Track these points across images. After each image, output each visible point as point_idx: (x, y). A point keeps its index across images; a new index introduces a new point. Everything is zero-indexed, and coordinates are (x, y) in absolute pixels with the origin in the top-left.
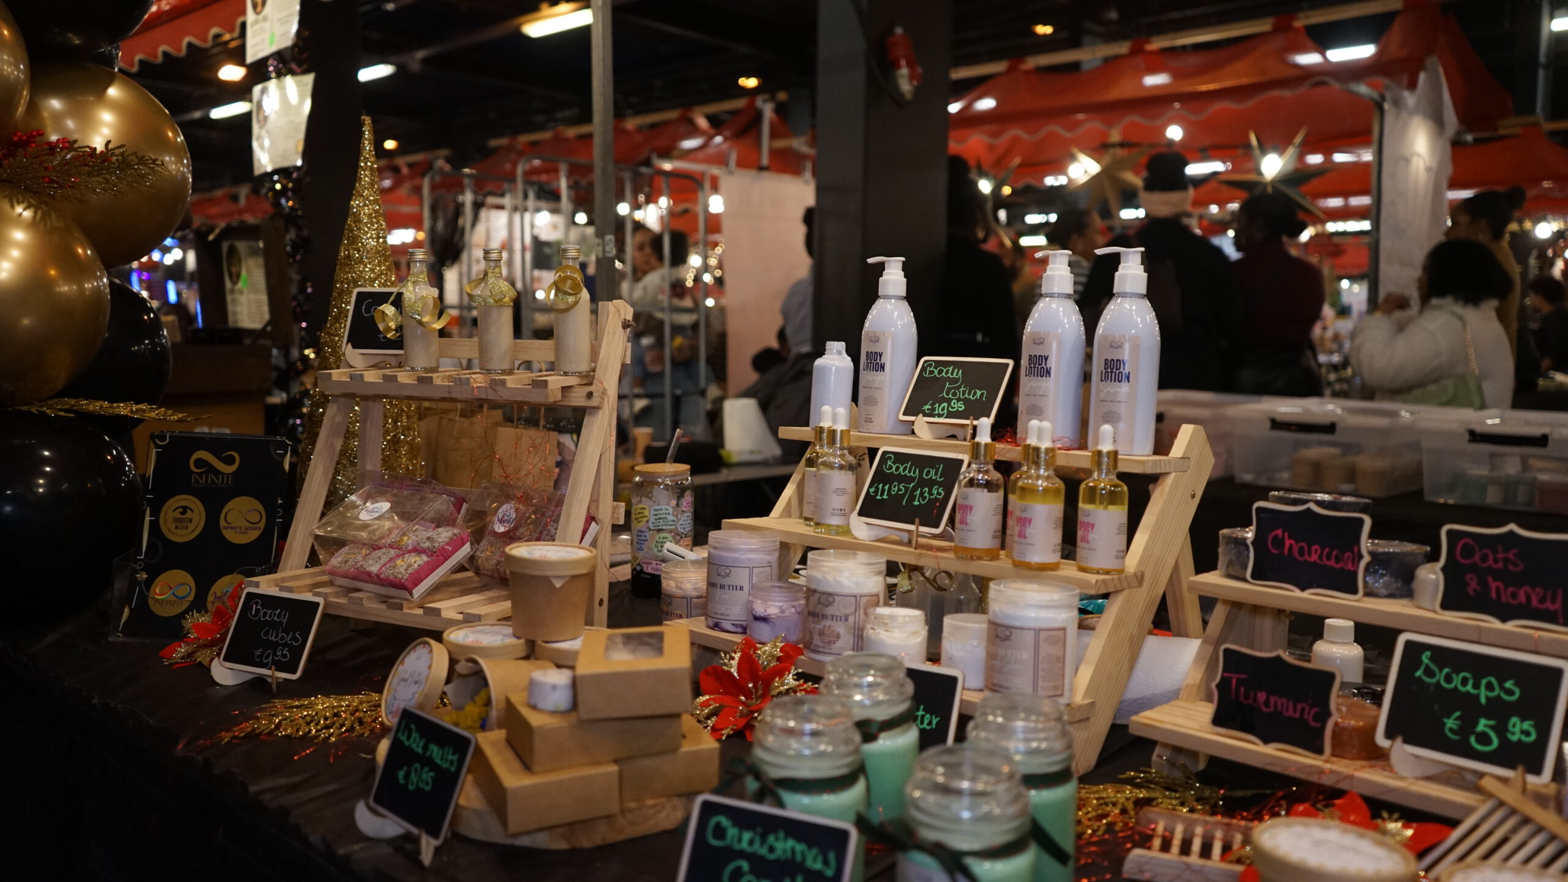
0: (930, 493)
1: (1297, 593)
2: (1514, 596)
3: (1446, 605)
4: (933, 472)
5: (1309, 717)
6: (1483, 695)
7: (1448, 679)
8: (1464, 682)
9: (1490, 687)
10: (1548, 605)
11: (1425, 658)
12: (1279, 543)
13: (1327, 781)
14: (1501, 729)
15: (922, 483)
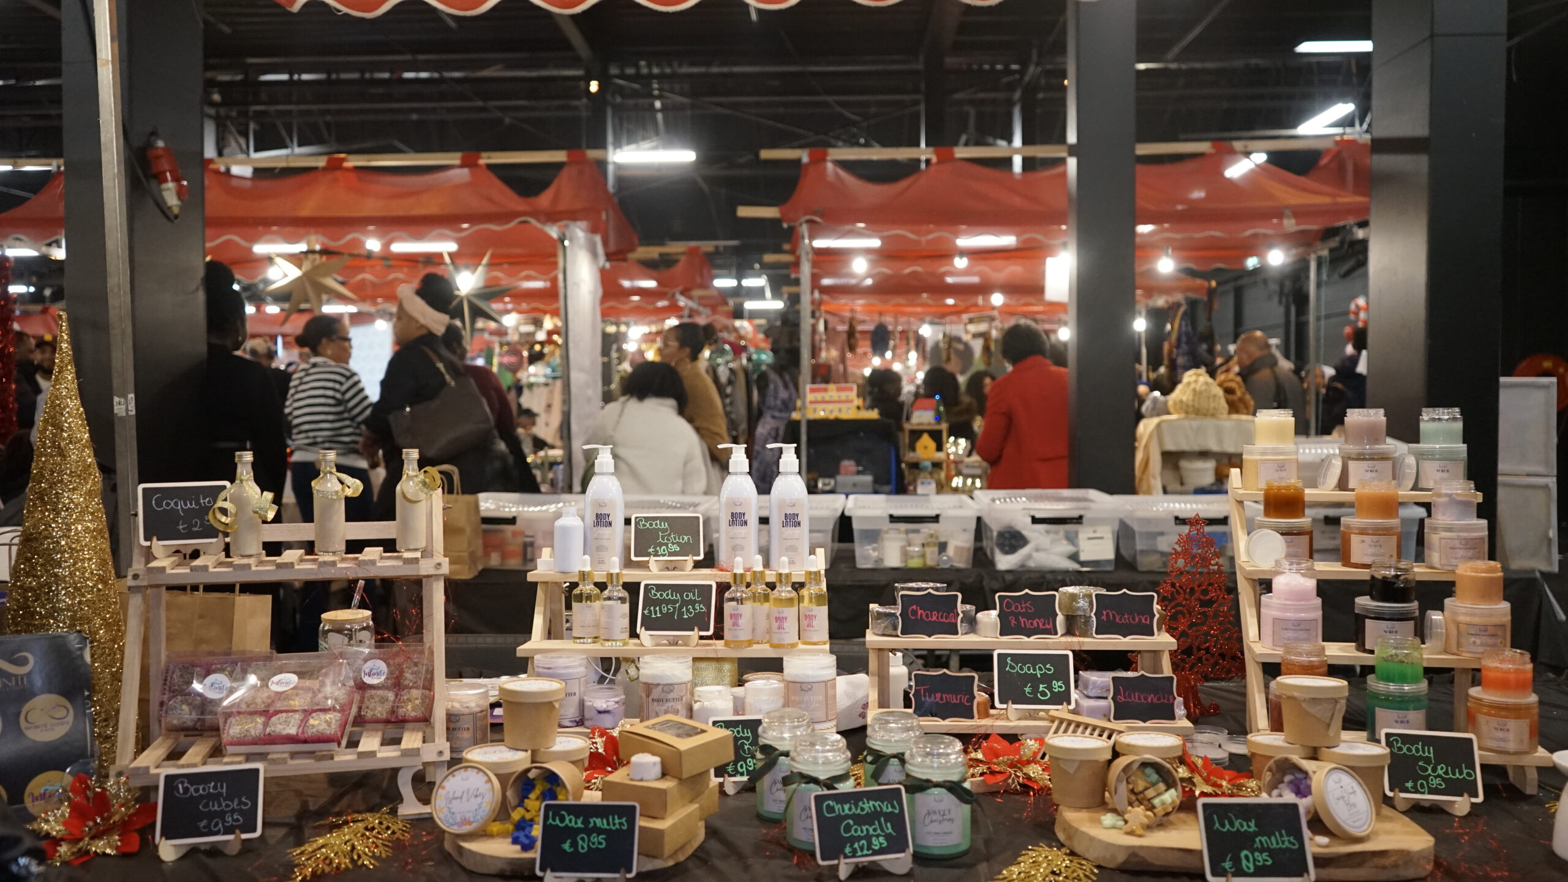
0: (694, 609)
1: (927, 639)
2: (1032, 624)
3: (1002, 634)
4: (691, 595)
5: (964, 701)
6: (1038, 673)
7: (1022, 669)
8: (1029, 669)
9: (1040, 669)
10: (1047, 626)
11: (1009, 660)
12: (914, 613)
13: (982, 731)
14: (1050, 688)
15: (685, 603)
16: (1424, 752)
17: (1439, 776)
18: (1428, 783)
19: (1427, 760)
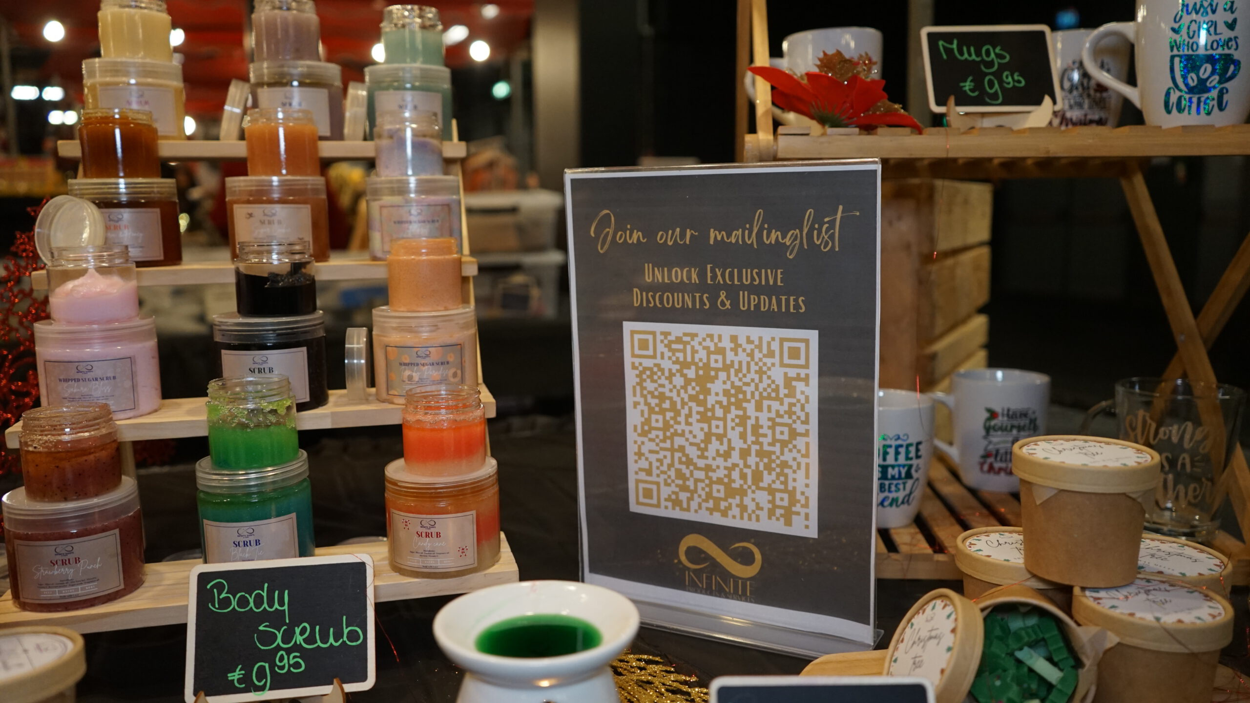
16: (271, 605)
17: (297, 648)
18: (273, 665)
19: (276, 619)
